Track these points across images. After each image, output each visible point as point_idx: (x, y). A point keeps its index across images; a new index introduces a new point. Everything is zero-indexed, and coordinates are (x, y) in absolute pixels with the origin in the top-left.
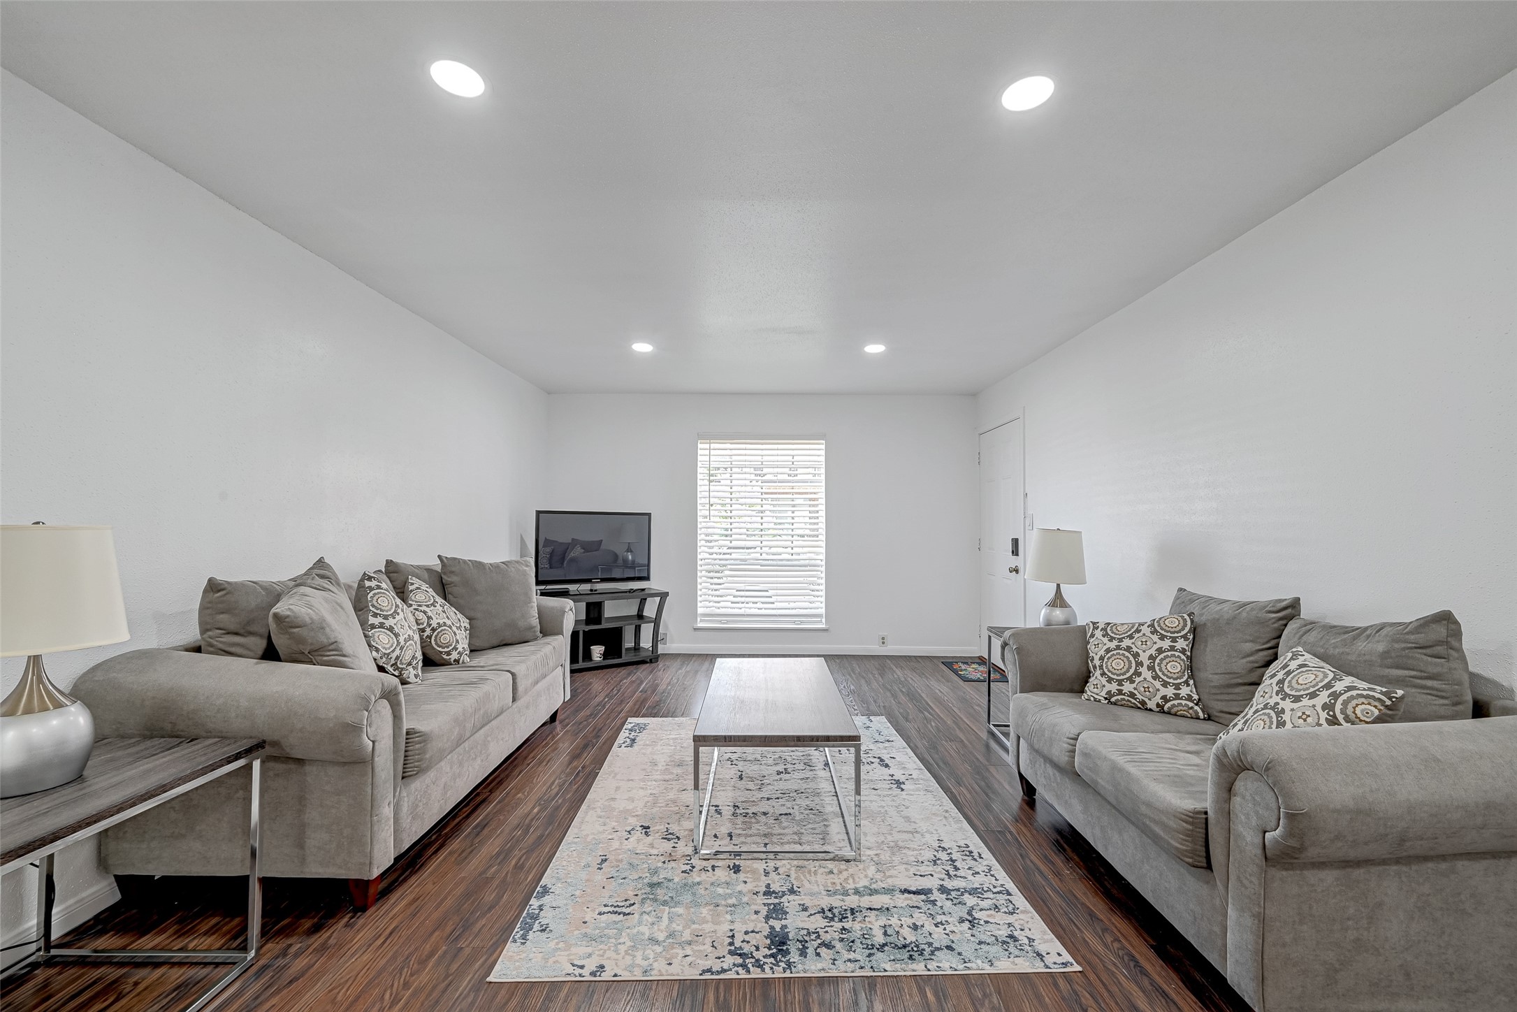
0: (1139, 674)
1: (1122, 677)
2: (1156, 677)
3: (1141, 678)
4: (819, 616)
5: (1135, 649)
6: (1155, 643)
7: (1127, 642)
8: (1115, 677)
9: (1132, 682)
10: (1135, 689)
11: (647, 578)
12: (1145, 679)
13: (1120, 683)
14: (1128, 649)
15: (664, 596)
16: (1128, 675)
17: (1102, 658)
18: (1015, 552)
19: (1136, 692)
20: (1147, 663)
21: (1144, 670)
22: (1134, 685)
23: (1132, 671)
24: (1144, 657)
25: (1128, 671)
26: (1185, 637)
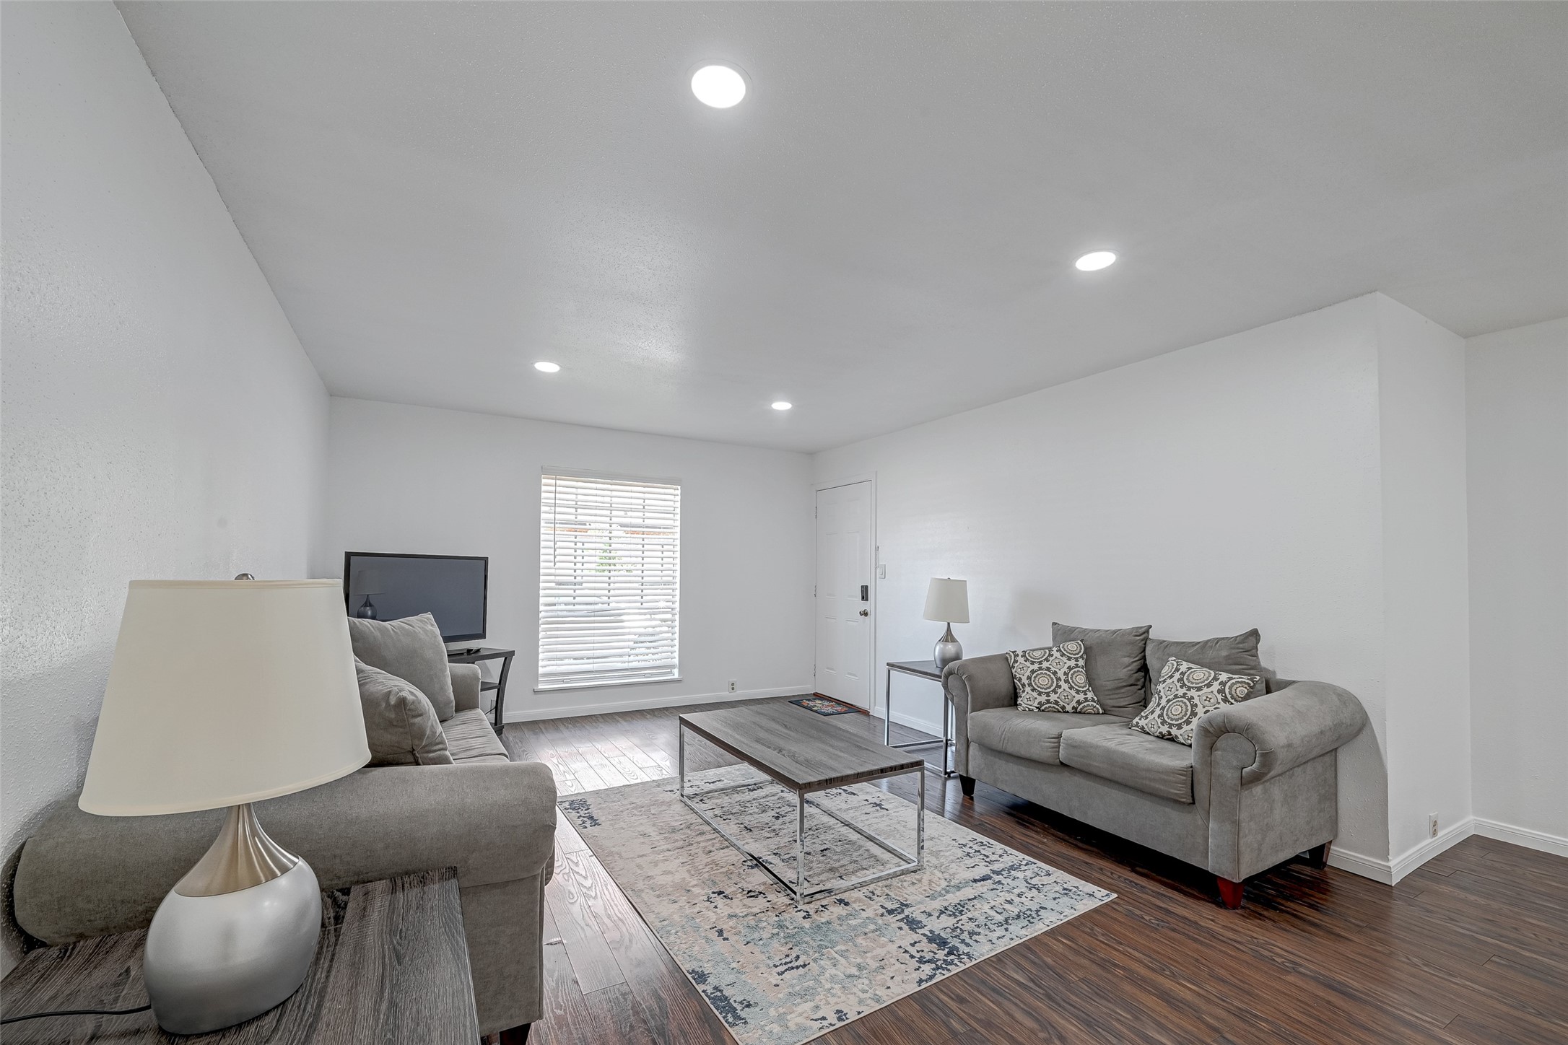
0: (1060, 687)
1: (1048, 690)
2: (1071, 688)
3: (1062, 690)
4: (672, 667)
5: (1053, 669)
6: (1066, 663)
7: (1045, 665)
8: (1043, 691)
9: (1056, 693)
10: (1058, 698)
11: (483, 636)
12: (1064, 690)
13: (1048, 694)
14: (1048, 669)
15: (508, 656)
16: (1052, 688)
17: (1029, 678)
18: (865, 597)
19: (1059, 700)
20: (1063, 678)
21: (1062, 683)
22: (1058, 695)
23: (1055, 685)
24: (1060, 674)
25: (1052, 685)
26: (1081, 657)
